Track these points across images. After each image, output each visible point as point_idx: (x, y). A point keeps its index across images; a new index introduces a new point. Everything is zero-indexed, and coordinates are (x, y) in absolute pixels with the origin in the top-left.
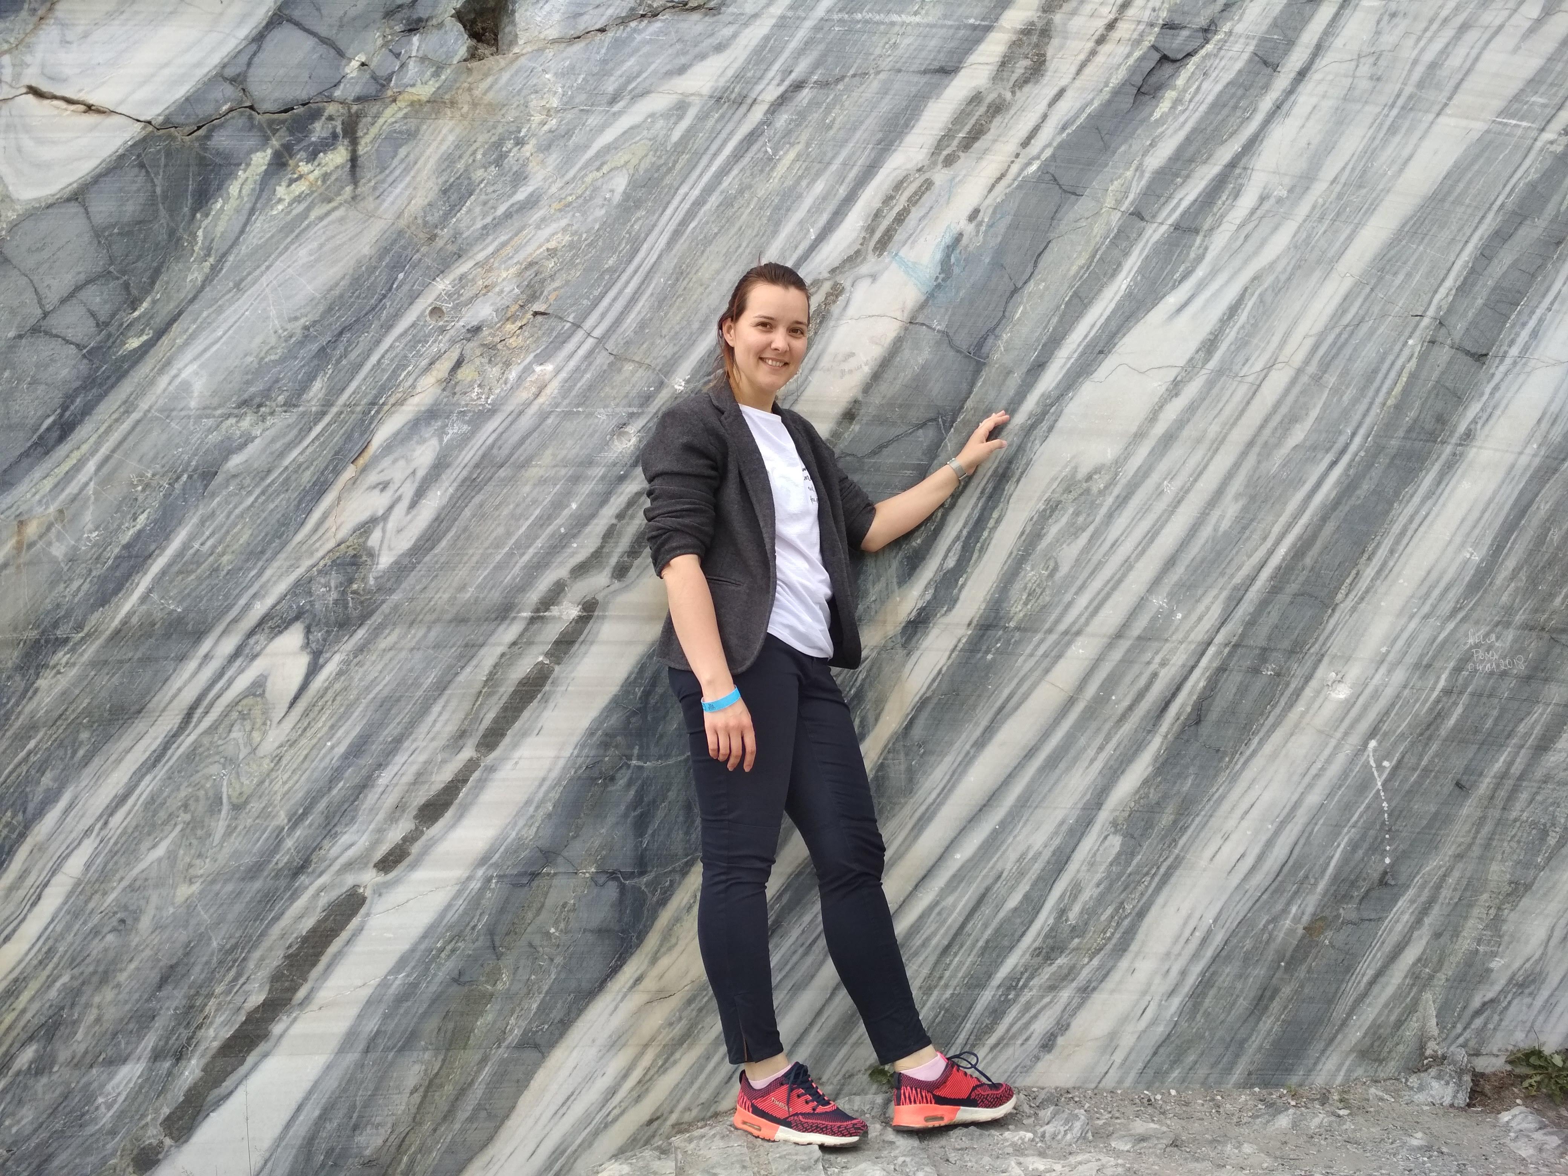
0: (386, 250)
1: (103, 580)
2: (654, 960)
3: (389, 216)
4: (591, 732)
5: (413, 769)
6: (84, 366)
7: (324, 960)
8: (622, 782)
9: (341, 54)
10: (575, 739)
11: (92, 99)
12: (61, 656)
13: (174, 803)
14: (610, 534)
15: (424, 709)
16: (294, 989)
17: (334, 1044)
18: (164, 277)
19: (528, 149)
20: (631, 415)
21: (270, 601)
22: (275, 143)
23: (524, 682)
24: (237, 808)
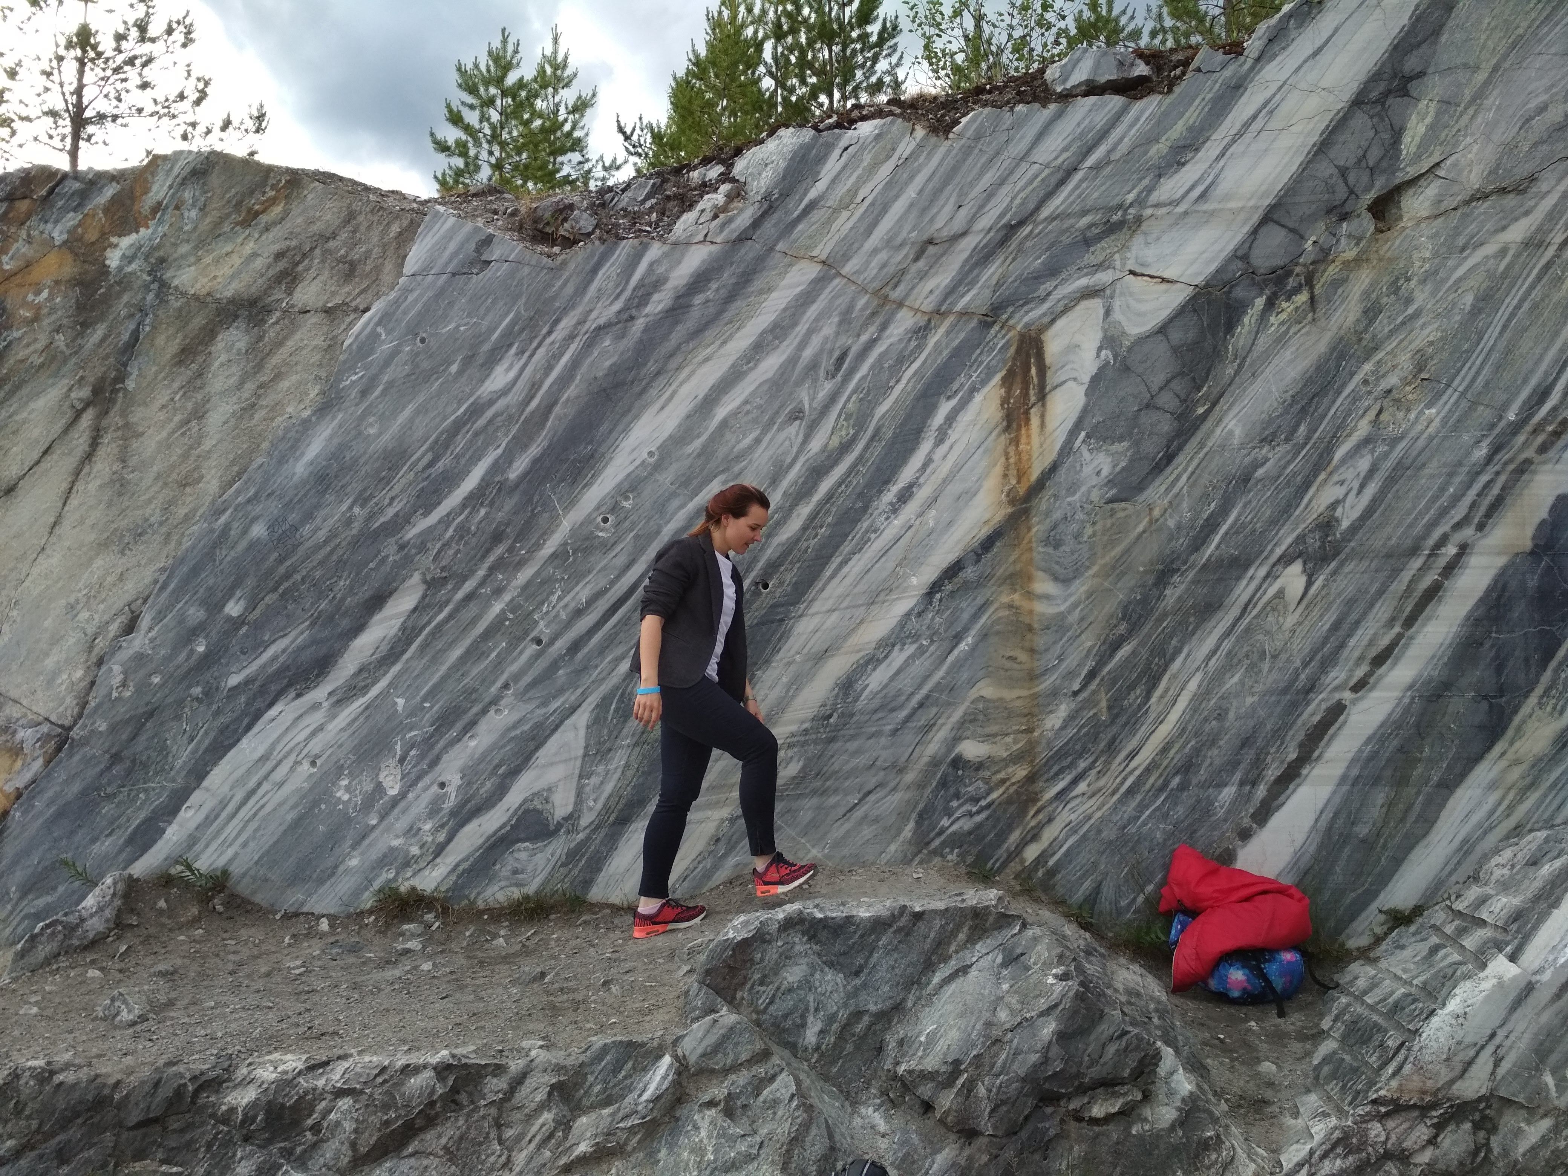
0: (1334, 349)
1: (1195, 538)
2: (1511, 743)
3: (1334, 329)
4: (1467, 618)
5: (1368, 637)
6: (1176, 424)
7: (1327, 737)
8: (1487, 646)
9: (1302, 237)
10: (1458, 622)
11: (1166, 275)
12: (1176, 578)
13: (1241, 655)
14: (1473, 506)
15: (1371, 606)
16: (1313, 751)
17: (1336, 781)
18: (1213, 373)
19: (1413, 283)
20: (1483, 437)
21: (1284, 547)
22: (1267, 292)
23: (1425, 591)
24: (1275, 657)
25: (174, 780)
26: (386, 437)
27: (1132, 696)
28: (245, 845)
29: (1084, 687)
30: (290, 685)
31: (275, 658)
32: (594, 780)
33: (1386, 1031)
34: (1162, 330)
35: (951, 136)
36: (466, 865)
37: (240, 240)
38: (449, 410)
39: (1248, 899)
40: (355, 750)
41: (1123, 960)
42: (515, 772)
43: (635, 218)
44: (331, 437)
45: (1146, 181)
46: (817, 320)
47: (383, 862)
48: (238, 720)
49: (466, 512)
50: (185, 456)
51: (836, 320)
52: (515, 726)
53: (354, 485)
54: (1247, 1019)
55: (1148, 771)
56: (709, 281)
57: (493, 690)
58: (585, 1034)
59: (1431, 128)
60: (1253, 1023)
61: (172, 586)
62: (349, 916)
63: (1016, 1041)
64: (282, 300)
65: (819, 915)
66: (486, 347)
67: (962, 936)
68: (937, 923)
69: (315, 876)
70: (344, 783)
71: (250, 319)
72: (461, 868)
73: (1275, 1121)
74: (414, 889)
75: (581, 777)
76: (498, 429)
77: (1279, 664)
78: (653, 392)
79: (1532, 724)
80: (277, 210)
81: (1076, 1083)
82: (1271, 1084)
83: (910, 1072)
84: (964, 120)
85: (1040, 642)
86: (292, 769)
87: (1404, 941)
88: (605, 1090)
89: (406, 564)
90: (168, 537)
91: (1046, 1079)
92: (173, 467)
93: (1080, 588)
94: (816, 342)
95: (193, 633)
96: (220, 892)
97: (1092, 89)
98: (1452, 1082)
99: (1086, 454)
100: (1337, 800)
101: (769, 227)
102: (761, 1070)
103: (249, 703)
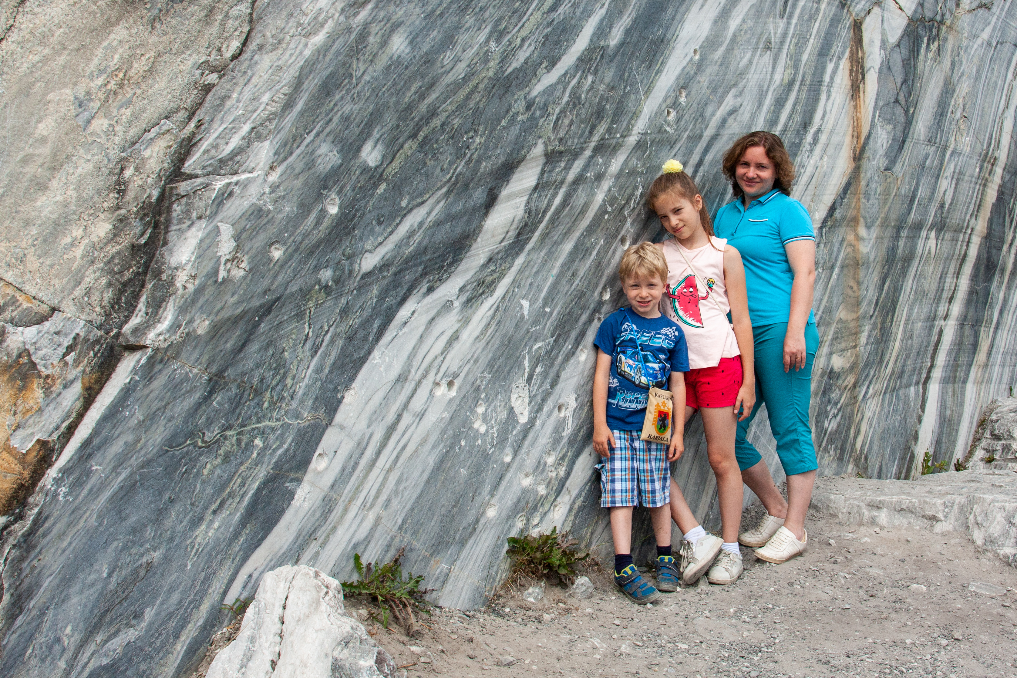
25: (298, 416)
29: (874, 312)
30: (424, 274)
31: (411, 234)
34: (899, 44)
36: (580, 502)
40: (491, 364)
48: (367, 322)
49: (578, 76)
55: (890, 377)
57: (596, 294)
61: (299, 105)
70: (480, 410)
77: (928, 299)
79: (982, 343)
85: (861, 275)
86: (431, 394)
89: (530, 127)
95: (325, 185)
99: (879, 129)
103: (381, 298)
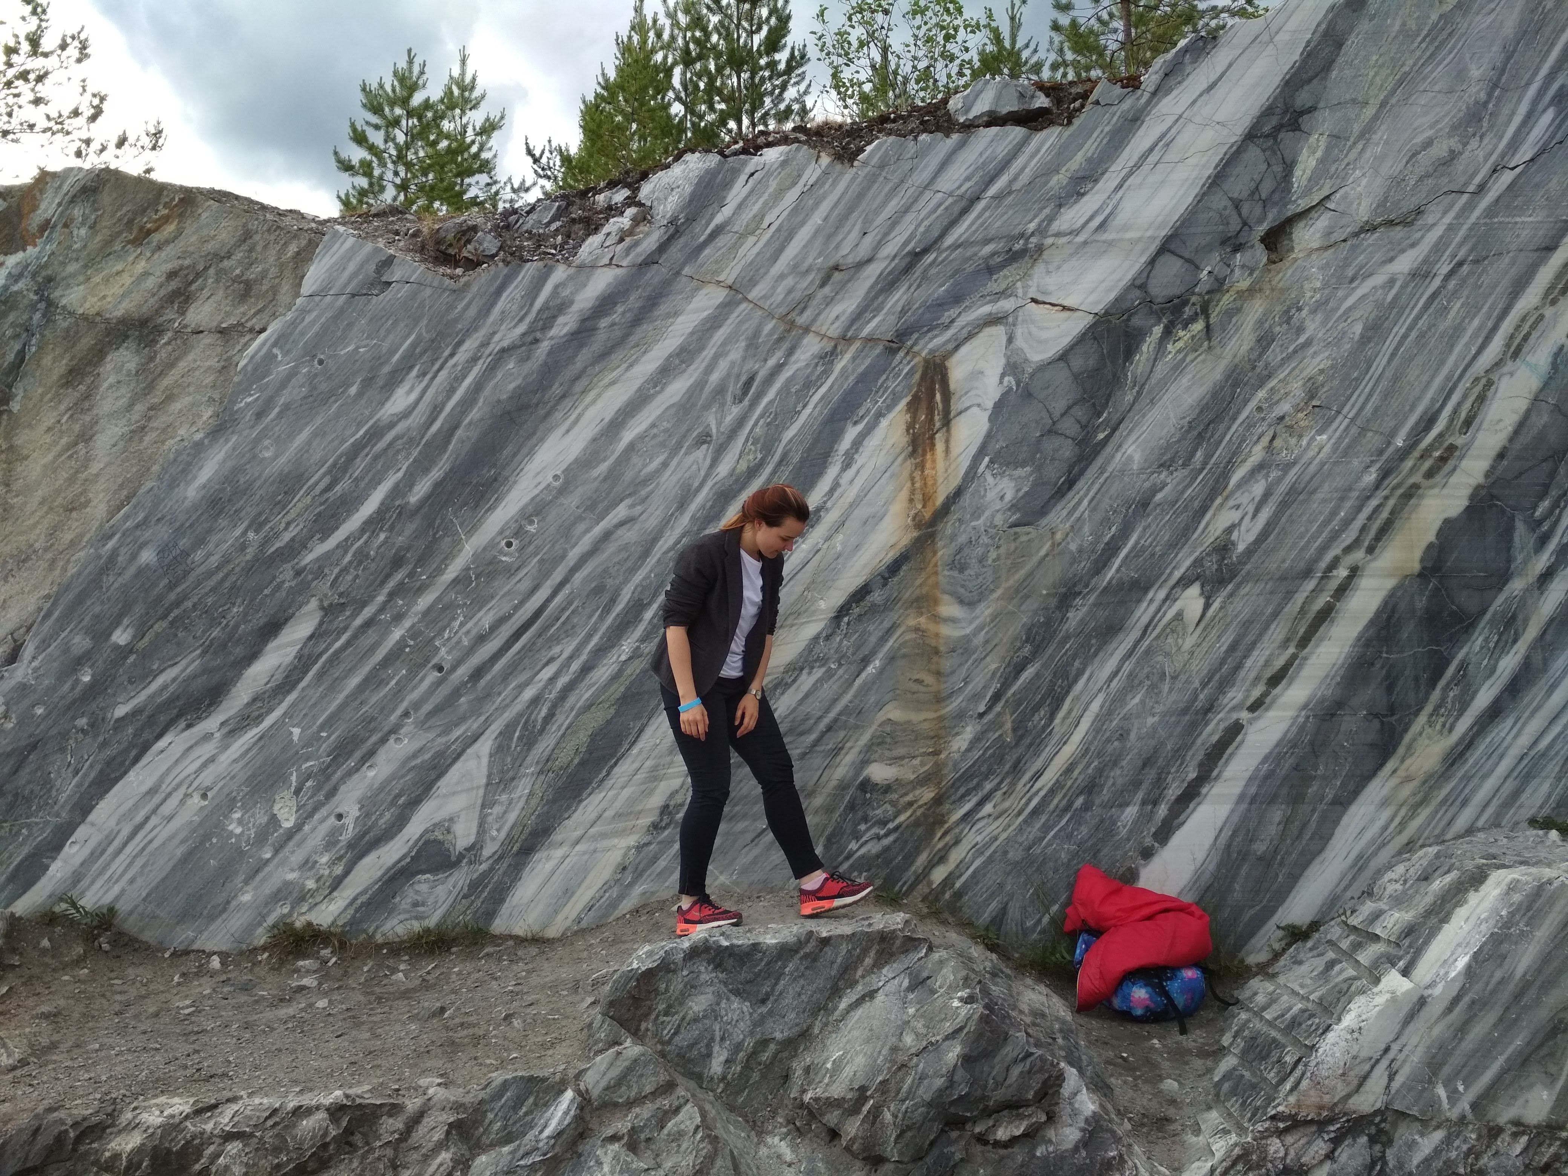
0: (1228, 377)
1: (1096, 561)
2: (1403, 761)
3: (1229, 358)
4: (1359, 639)
5: (1263, 659)
6: (1077, 449)
7: (1225, 756)
8: (1378, 666)
9: (1197, 267)
10: (1350, 643)
11: (1066, 303)
12: (1078, 601)
13: (1142, 675)
14: (1363, 529)
15: (1266, 628)
16: (1212, 770)
17: (1234, 800)
18: (1113, 399)
19: (1304, 313)
20: (1372, 462)
21: (1182, 570)
22: (1165, 320)
23: (1319, 612)
24: (1174, 678)
25: (58, 815)
26: (283, 460)
27: (1036, 718)
28: (132, 881)
29: (989, 708)
30: (179, 716)
31: (165, 687)
32: (497, 810)
33: (1285, 1047)
34: (1064, 357)
35: (856, 163)
36: (364, 898)
37: (131, 259)
38: (348, 432)
39: (1150, 918)
40: (248, 781)
41: (1029, 981)
42: (415, 803)
43: (539, 240)
44: (224, 461)
45: (1047, 211)
46: (724, 344)
47: (277, 897)
48: (126, 751)
49: (365, 537)
50: (71, 480)
51: (743, 344)
52: (415, 756)
53: (248, 509)
54: (1150, 1037)
55: (1052, 792)
56: (615, 304)
57: (393, 718)
58: (485, 1070)
59: (1322, 161)
60: (1155, 1041)
61: (56, 614)
62: (241, 953)
63: (921, 1066)
64: (174, 320)
65: (726, 943)
66: (386, 369)
67: (868, 961)
68: (844, 949)
69: (205, 912)
70: (237, 815)
71: (140, 339)
72: (359, 901)
73: (1177, 1138)
74: (309, 924)
75: (483, 806)
76: (398, 451)
77: (1179, 685)
78: (558, 415)
79: (1423, 741)
80: (171, 228)
81: (981, 1106)
82: (1173, 1102)
83: (816, 1100)
84: (869, 148)
85: (947, 664)
86: (182, 802)
87: (1301, 956)
88: (505, 1127)
89: (302, 590)
90: (53, 561)
91: (953, 1103)
92: (58, 491)
93: (985, 611)
94: (723, 366)
95: (79, 662)
96: (106, 930)
97: (994, 120)
98: (1349, 1096)
99: (990, 479)
100: (1235, 819)
101: (675, 252)
102: (665, 1102)
103: (137, 734)
